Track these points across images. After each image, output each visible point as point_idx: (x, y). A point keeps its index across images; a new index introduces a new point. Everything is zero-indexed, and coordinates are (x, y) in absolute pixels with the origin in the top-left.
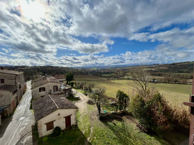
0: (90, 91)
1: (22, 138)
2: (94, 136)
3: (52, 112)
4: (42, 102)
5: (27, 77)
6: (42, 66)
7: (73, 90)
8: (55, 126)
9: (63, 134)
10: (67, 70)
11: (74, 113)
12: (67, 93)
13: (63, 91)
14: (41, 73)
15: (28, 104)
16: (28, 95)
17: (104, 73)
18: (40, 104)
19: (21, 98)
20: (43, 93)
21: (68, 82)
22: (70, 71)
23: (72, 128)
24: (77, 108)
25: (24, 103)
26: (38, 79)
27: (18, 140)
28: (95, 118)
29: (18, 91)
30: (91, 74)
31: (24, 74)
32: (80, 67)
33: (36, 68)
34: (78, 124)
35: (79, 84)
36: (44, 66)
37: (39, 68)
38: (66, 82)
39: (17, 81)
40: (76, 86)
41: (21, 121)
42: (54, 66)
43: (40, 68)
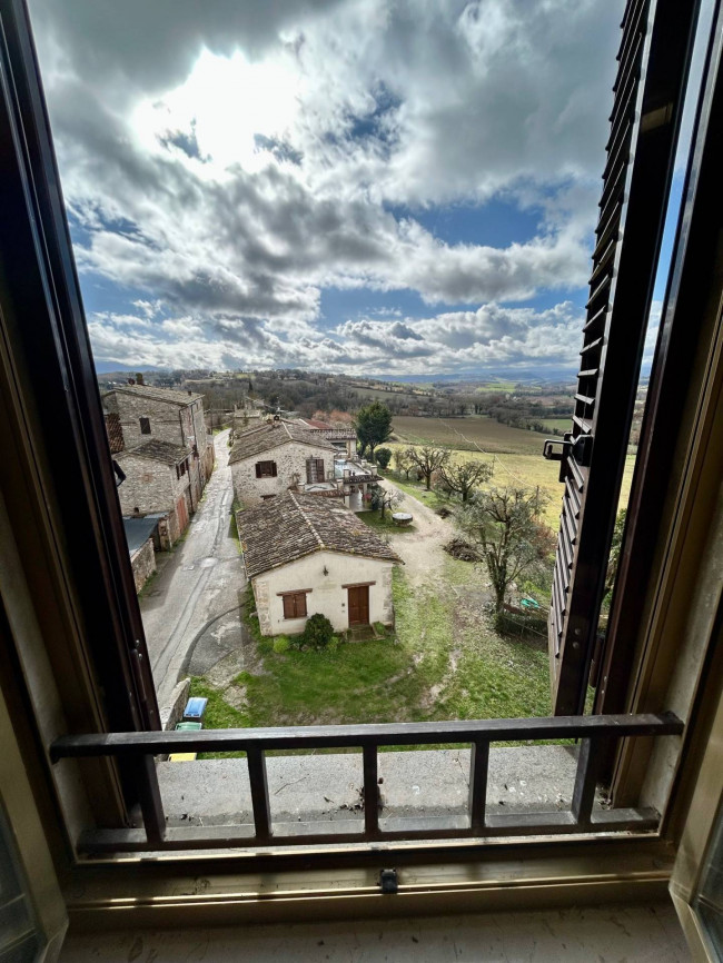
0: (465, 498)
1: (213, 622)
2: (462, 687)
3: (302, 557)
4: (266, 515)
5: (215, 420)
6: (263, 369)
7: (385, 484)
8: (311, 612)
9: (339, 646)
10: (362, 393)
11: (384, 577)
12: (360, 496)
13: (345, 483)
14: (262, 403)
15: (223, 516)
16: (222, 487)
17: (555, 411)
18: (262, 524)
19: (200, 495)
20: (268, 485)
21: (368, 448)
22: (377, 398)
23: (373, 633)
24: (394, 559)
25: (212, 513)
26: (249, 427)
27: (203, 625)
28: (477, 621)
29: (191, 468)
30: (478, 417)
31: (207, 406)
32: (423, 378)
33: (240, 381)
34: (398, 625)
35: (414, 458)
36: (268, 369)
37: (253, 378)
38: (359, 445)
39: (186, 430)
40: (400, 466)
41: (206, 569)
42: (307, 370)
43: (257, 381)
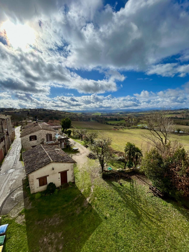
0: (92, 142)
1: (12, 193)
2: (95, 197)
3: (45, 165)
4: (33, 153)
5: (15, 123)
6: (32, 108)
7: (70, 140)
8: (49, 182)
9: (58, 192)
10: (63, 115)
11: (71, 168)
12: (63, 144)
13: (58, 140)
14: (32, 118)
15: (17, 154)
16: (18, 144)
17: (110, 119)
18: (31, 156)
19: (9, 147)
20: (34, 142)
21: (65, 130)
22: (67, 116)
23: (69, 185)
24: (74, 162)
25: (13, 153)
26: (28, 125)
27: (8, 194)
28: (97, 176)
29: (5, 139)
30: (93, 121)
31: (12, 119)
32: (79, 111)
33: (25, 111)
34: (76, 181)
35: (78, 132)
36: (34, 108)
37: (29, 111)
38: (62, 129)
39: (4, 127)
40: (74, 135)
41: (10, 173)
42: (47, 109)
43: (30, 111)
